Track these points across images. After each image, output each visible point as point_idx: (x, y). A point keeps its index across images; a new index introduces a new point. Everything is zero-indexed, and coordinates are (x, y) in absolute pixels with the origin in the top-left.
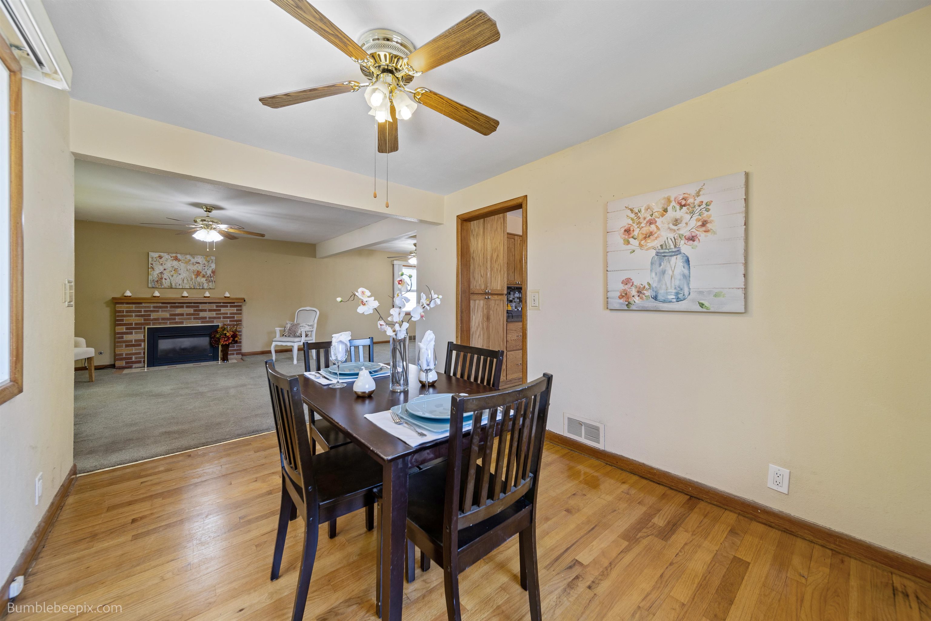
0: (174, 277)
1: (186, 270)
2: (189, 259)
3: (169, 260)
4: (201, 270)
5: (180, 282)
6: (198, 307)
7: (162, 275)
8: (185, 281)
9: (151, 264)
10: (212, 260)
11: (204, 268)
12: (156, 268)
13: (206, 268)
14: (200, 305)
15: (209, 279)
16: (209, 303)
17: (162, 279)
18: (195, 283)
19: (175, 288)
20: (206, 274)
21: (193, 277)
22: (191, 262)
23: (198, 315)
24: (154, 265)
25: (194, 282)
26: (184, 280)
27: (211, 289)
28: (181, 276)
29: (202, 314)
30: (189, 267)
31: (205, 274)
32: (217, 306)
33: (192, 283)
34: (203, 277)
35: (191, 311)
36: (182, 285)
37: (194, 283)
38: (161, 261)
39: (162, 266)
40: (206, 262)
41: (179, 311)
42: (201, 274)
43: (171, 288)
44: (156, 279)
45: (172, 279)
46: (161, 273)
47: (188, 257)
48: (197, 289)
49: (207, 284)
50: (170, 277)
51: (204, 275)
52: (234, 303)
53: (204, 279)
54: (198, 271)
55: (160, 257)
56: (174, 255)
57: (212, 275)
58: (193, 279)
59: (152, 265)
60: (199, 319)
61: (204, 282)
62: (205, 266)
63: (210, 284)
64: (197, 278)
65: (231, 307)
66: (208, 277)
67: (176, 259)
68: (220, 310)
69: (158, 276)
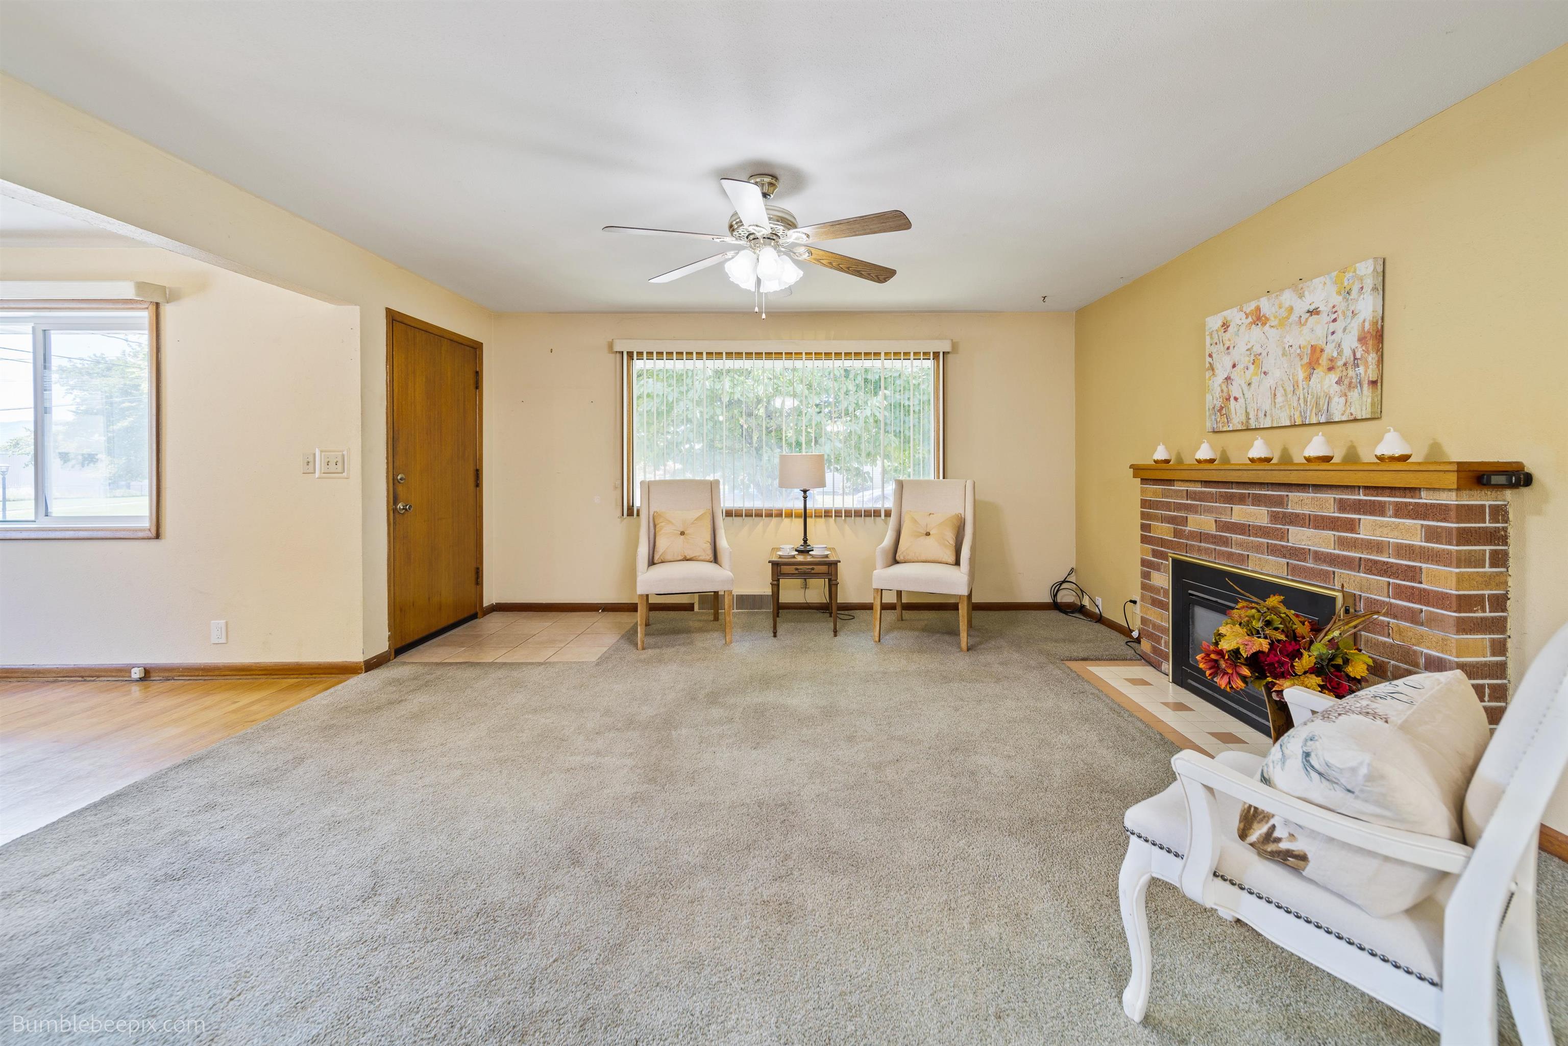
0: (1253, 385)
1: (1280, 353)
2: (1287, 304)
3: (1243, 328)
4: (1321, 343)
5: (1266, 405)
6: (1280, 502)
7: (1230, 386)
8: (1279, 399)
9: (1210, 356)
10: (1361, 279)
11: (1333, 326)
12: (1218, 364)
13: (1339, 326)
14: (1294, 496)
15: (1351, 373)
16: (1318, 487)
17: (1228, 399)
18: (1306, 401)
19: (1256, 429)
20: (1340, 354)
21: (1301, 375)
22: (1294, 318)
23: (1284, 536)
24: (1214, 356)
25: (1302, 397)
26: (1275, 395)
27: (1355, 420)
28: (1269, 381)
29: (1300, 537)
30: (1289, 339)
31: (1335, 354)
32: (1342, 506)
33: (1295, 404)
34: (1331, 369)
35: (1258, 515)
36: (1271, 416)
37: (1302, 401)
38: (1226, 336)
39: (1229, 353)
40: (1337, 300)
41: (1241, 513)
42: (1324, 361)
43: (1248, 429)
44: (1218, 404)
45: (1248, 395)
46: (1228, 379)
47: (1288, 298)
48: (1310, 425)
49: (1343, 399)
50: (1245, 388)
51: (1332, 360)
52: (1413, 491)
53: (1333, 377)
54: (1313, 348)
55: (1225, 326)
56: (1251, 306)
57: (1358, 356)
58: (1300, 386)
59: (1210, 360)
60: (1284, 557)
61: (1332, 392)
62: (1335, 320)
63: (1354, 395)
64: (1309, 378)
65: (1401, 511)
66: (1345, 364)
67: (1259, 319)
68: (1351, 526)
69: (1222, 391)
